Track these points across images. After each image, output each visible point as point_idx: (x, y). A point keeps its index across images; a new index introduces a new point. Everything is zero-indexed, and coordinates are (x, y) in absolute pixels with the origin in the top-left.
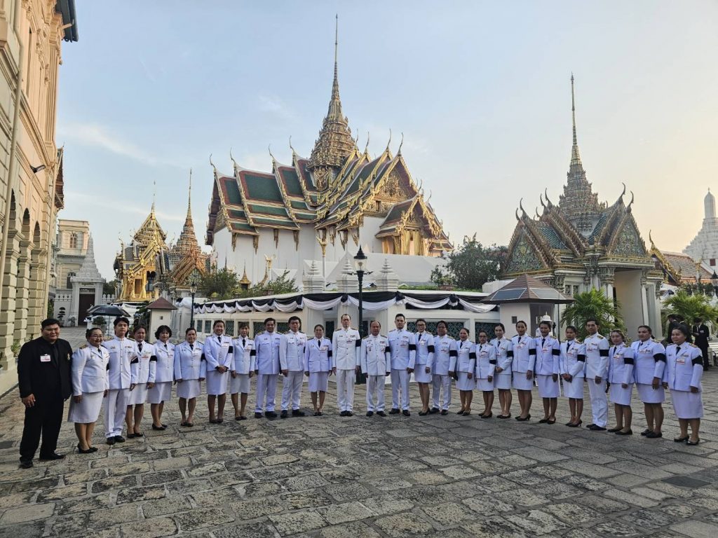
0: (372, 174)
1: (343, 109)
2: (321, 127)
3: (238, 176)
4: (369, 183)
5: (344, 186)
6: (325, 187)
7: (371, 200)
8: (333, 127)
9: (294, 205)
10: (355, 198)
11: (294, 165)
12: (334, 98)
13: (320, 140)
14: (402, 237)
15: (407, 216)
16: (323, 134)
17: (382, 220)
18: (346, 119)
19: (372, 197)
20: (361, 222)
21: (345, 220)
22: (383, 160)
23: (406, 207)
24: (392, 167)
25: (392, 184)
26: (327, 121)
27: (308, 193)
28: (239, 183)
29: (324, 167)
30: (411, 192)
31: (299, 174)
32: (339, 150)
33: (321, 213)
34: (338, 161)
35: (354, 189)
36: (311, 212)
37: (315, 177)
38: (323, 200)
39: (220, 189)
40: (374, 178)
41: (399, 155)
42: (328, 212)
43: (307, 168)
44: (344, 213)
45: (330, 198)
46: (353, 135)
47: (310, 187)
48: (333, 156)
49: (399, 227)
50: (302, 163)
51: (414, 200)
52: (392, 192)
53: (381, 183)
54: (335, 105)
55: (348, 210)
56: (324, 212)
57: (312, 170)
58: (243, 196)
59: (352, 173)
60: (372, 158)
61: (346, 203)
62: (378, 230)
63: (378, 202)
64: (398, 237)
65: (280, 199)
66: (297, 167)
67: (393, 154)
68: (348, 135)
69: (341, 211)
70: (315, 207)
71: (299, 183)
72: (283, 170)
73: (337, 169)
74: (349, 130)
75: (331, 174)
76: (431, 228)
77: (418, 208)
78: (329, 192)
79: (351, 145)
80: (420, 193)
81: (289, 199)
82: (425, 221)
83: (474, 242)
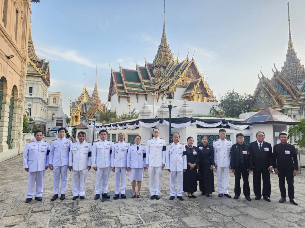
0: (180, 69)
1: (167, 41)
2: (158, 49)
3: (121, 71)
4: (179, 73)
5: (167, 74)
6: (159, 75)
7: (179, 80)
8: (163, 49)
9: (145, 84)
10: (172, 79)
11: (145, 66)
12: (163, 36)
13: (157, 55)
14: (194, 97)
15: (196, 87)
16: (159, 52)
17: (185, 89)
18: (169, 46)
19: (180, 79)
20: (175, 90)
21: (168, 89)
22: (185, 62)
23: (196, 83)
24: (189, 65)
25: (189, 73)
26: (161, 47)
27: (152, 78)
28: (122, 74)
29: (159, 66)
30: (198, 76)
31: (148, 70)
32: (165, 59)
33: (157, 87)
34: (165, 64)
35: (172, 76)
36: (153, 86)
37: (155, 71)
38: (158, 81)
39: (113, 77)
40: (181, 70)
41: (193, 60)
42: (160, 86)
43: (152, 67)
44: (167, 86)
45: (161, 80)
46: (172, 52)
47: (153, 75)
48: (163, 62)
49: (193, 92)
50: (149, 65)
51: (200, 80)
52: (189, 77)
53: (184, 72)
54: (164, 39)
55: (169, 85)
56: (159, 86)
57: (153, 68)
58: (123, 80)
59: (171, 69)
60: (180, 62)
61: (168, 82)
62: (183, 94)
63: (183, 81)
64: (192, 97)
65: (139, 81)
66: (147, 67)
67: (190, 60)
68: (169, 52)
69: (166, 85)
70: (155, 84)
71: (148, 74)
72: (141, 69)
73: (165, 67)
74: (170, 50)
75: (162, 69)
76: (207, 92)
77: (202, 83)
78: (161, 77)
79: (171, 57)
80: (203, 77)
81: (143, 81)
82: (205, 89)
83: (233, 93)
